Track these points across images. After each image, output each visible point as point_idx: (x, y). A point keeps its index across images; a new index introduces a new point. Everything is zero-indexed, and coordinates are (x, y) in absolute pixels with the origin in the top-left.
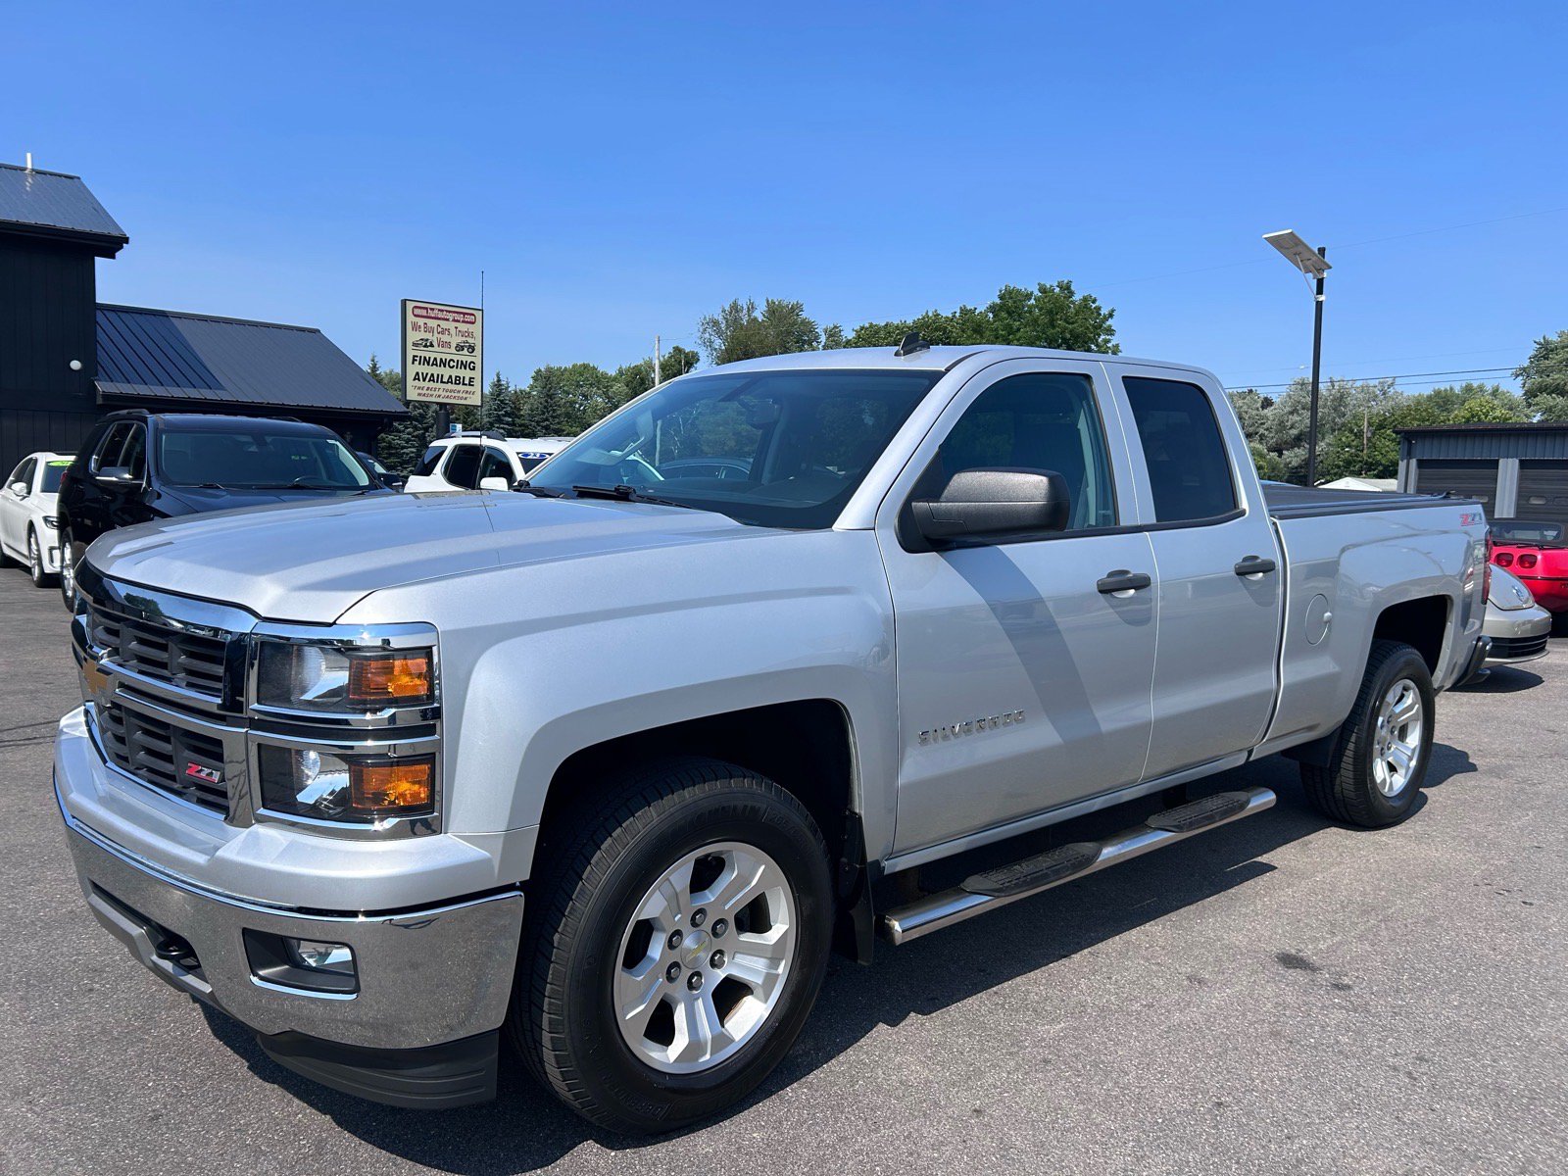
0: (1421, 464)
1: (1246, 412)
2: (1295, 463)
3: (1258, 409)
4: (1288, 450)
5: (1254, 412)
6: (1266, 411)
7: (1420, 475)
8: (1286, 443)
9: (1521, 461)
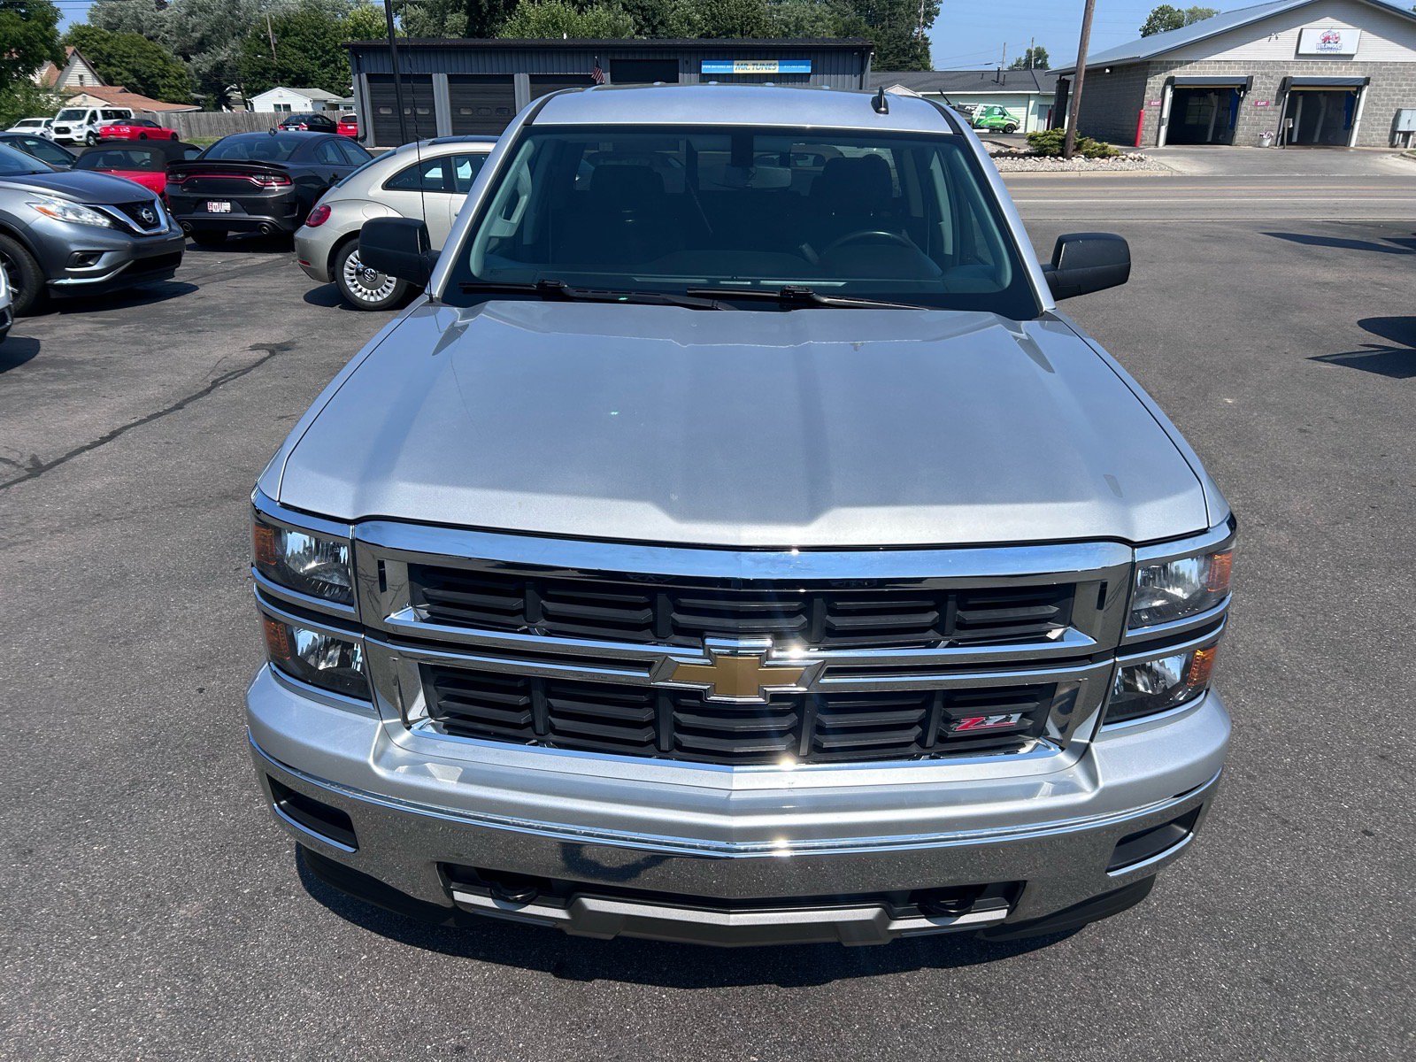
0: (371, 78)
1: (142, 14)
2: (206, 69)
3: (153, 10)
4: (195, 54)
5: (150, 13)
6: (161, 12)
7: (371, 89)
8: (190, 47)
9: (449, 76)
